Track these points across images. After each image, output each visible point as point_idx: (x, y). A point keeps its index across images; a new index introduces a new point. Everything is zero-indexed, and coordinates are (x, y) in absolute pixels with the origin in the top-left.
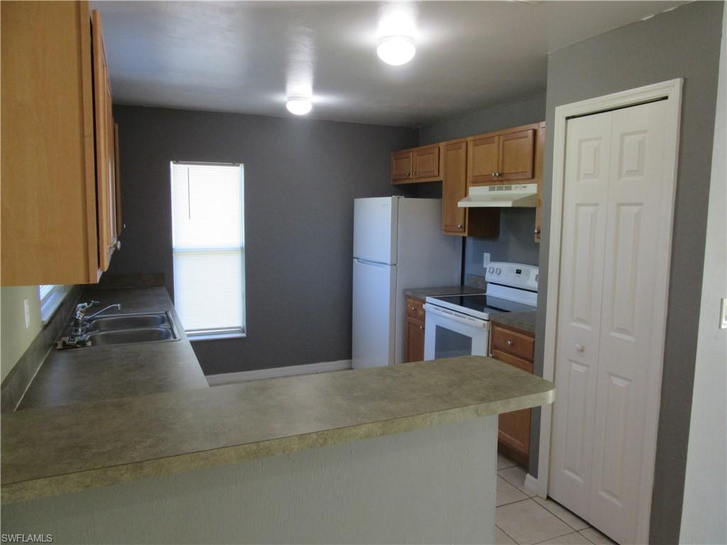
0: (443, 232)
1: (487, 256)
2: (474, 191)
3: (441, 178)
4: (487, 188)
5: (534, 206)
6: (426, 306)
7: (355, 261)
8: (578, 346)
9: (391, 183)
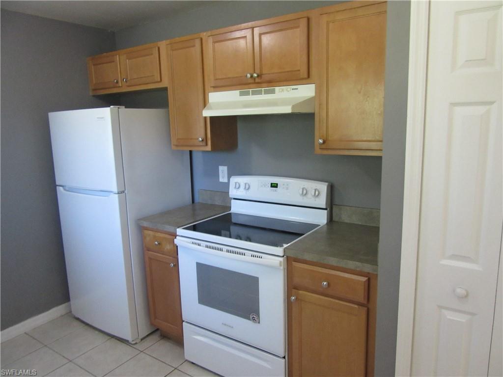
0: (174, 148)
1: (223, 170)
2: (214, 97)
3: (165, 83)
4: (238, 92)
5: (313, 111)
6: (177, 241)
7: (60, 190)
8: (460, 291)
9: (91, 93)
